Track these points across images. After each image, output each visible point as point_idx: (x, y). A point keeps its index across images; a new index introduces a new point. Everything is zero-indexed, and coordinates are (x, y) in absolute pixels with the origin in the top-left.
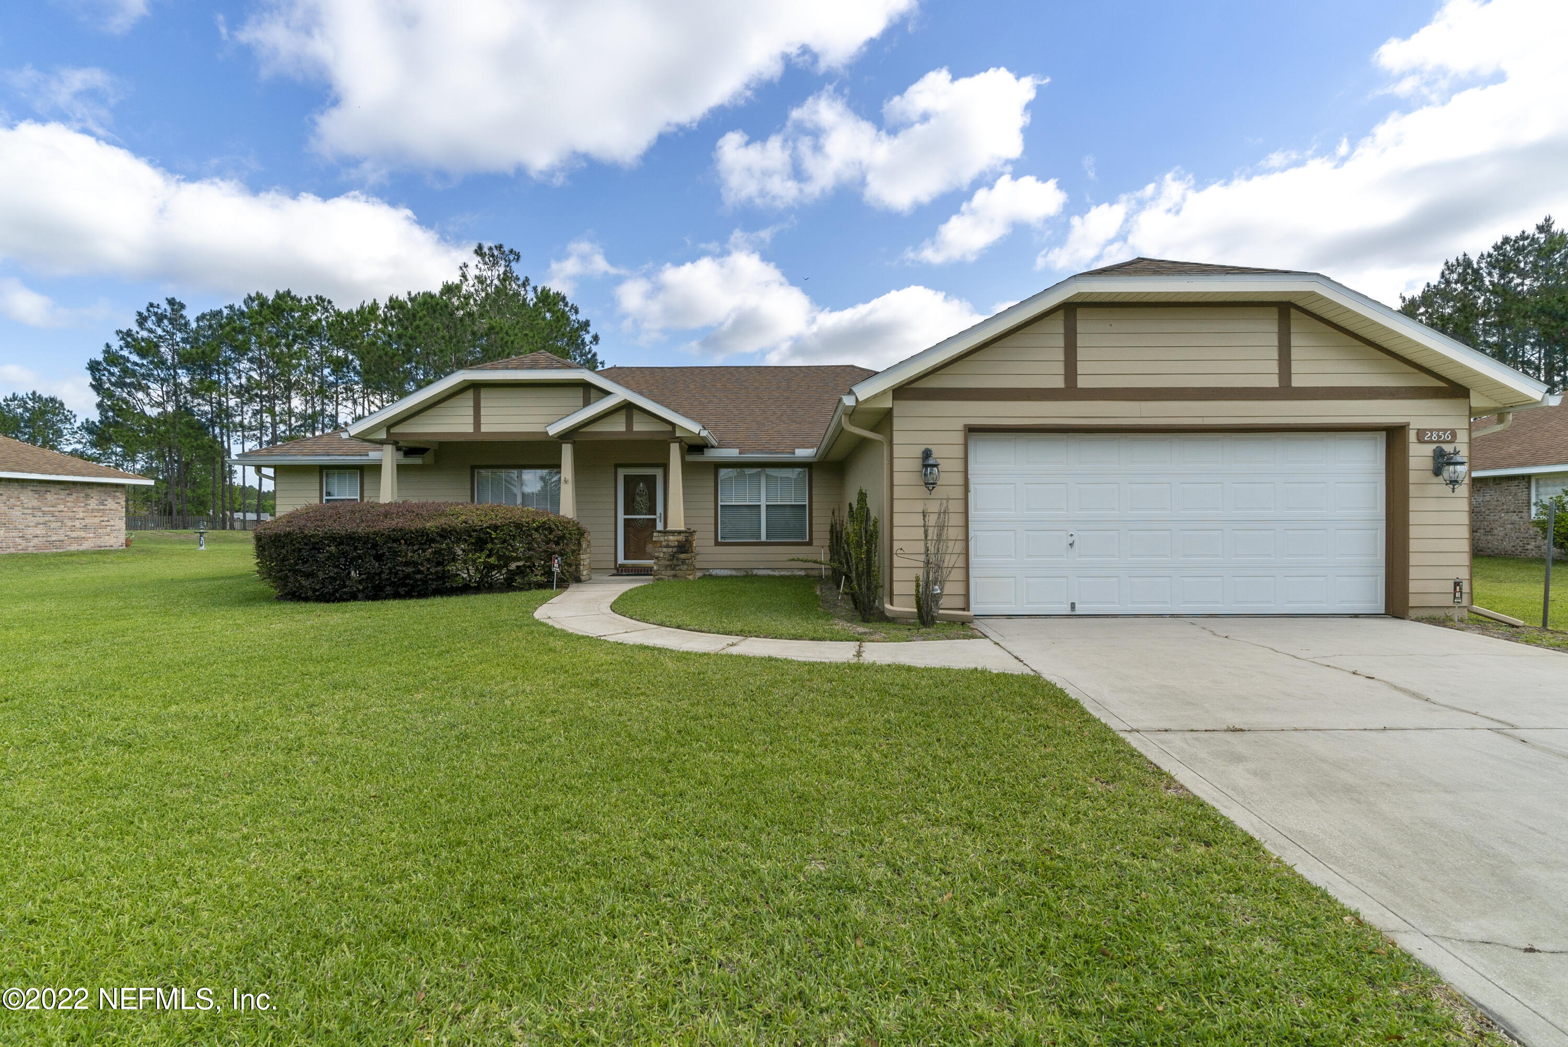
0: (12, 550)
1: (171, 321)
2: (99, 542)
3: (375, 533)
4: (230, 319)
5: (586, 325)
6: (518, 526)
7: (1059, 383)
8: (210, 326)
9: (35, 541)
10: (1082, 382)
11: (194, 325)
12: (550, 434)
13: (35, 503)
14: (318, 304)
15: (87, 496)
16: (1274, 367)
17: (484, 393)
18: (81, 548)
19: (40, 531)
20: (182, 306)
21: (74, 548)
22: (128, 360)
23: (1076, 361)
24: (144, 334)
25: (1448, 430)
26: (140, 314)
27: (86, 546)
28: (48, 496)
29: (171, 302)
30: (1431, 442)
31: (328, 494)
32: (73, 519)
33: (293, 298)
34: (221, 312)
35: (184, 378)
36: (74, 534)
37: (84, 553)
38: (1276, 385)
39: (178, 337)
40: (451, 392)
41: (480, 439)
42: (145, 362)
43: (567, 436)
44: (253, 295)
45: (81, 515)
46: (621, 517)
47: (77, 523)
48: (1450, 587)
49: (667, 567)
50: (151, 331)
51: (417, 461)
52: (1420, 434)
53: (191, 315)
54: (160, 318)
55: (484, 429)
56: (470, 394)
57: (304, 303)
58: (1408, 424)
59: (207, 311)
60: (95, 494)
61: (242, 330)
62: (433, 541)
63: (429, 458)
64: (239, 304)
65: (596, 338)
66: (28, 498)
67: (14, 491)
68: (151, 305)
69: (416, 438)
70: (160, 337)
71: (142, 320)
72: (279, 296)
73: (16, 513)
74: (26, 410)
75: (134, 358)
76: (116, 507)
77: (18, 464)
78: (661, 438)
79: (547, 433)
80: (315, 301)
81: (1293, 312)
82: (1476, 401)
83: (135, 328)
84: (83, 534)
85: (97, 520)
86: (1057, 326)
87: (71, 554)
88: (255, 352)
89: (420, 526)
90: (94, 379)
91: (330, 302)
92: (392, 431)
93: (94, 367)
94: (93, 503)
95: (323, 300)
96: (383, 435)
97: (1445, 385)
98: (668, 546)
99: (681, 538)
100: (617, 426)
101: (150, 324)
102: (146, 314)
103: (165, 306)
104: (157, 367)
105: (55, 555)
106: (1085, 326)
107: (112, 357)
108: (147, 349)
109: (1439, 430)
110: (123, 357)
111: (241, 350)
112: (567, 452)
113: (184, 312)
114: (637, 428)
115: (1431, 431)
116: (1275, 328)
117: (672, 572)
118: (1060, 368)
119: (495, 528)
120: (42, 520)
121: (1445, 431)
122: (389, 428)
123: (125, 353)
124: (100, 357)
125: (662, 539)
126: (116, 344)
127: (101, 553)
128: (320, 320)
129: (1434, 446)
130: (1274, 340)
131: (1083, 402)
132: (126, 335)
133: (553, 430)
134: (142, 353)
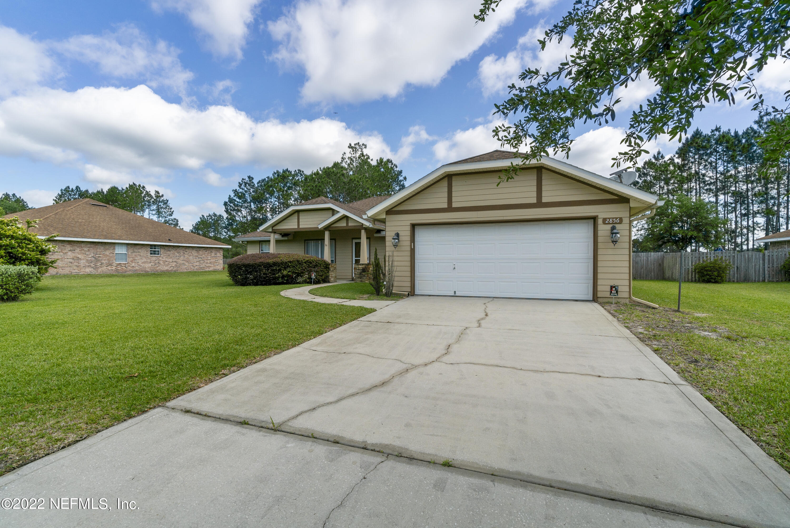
0: (190, 270)
1: (249, 185)
2: (215, 268)
3: (255, 264)
4: (268, 182)
5: (401, 172)
6: (298, 261)
7: (445, 206)
8: (261, 185)
9: (196, 267)
10: (454, 205)
11: (256, 185)
12: (320, 228)
13: (196, 254)
14: (299, 173)
15: (211, 252)
16: (535, 194)
17: (301, 214)
18: (210, 270)
19: (197, 264)
20: (253, 178)
21: (207, 270)
22: (236, 201)
23: (452, 197)
24: (241, 190)
25: (618, 218)
26: (239, 183)
27: (211, 269)
28: (200, 252)
29: (249, 177)
30: (609, 223)
31: (262, 251)
32: (207, 260)
33: (289, 172)
34: (265, 179)
35: (253, 206)
36: (207, 265)
37: (209, 271)
38: (535, 202)
39: (252, 190)
40: (290, 214)
41: (299, 230)
42: (241, 201)
43: (327, 228)
44: (276, 172)
45: (209, 258)
46: (354, 258)
47: (208, 261)
48: (609, 289)
49: (358, 277)
50: (243, 189)
51: (286, 238)
52: (604, 220)
53: (255, 181)
54: (246, 184)
55: (301, 227)
56: (296, 215)
57: (293, 173)
58: (597, 216)
59: (261, 179)
60: (214, 251)
61: (271, 186)
62: (271, 266)
63: (290, 237)
64: (271, 176)
65: (405, 178)
66: (194, 253)
67: (190, 250)
68: (243, 179)
69: (286, 231)
70: (245, 191)
71: (240, 185)
72: (284, 171)
73: (191, 258)
74: (212, 220)
75: (238, 200)
76: (220, 255)
77: (191, 241)
78: (357, 228)
79: (318, 228)
80: (297, 172)
81: (543, 170)
82: (632, 204)
83: (238, 188)
84: (210, 265)
85: (214, 260)
86: (445, 183)
87: (206, 272)
88: (276, 194)
89: (268, 261)
90: (226, 209)
91: (303, 172)
92: (274, 228)
93: (225, 204)
94: (213, 254)
95: (300, 171)
96: (271, 230)
97: (617, 198)
98: (359, 270)
99: (363, 266)
100: (343, 224)
101: (243, 186)
102: (241, 183)
103: (247, 179)
104: (244, 203)
105: (202, 272)
106: (456, 183)
107: (231, 200)
108: (241, 196)
109: (613, 218)
110: (234, 200)
111: (272, 194)
112: (327, 235)
113: (253, 181)
114: (350, 224)
115: (609, 219)
116: (535, 178)
117: (360, 280)
118: (446, 200)
119: (290, 262)
120: (198, 260)
121: (616, 218)
122: (272, 227)
123: (235, 198)
124: (227, 200)
125: (357, 267)
126: (232, 195)
127: (215, 271)
128: (298, 180)
129: (611, 225)
130: (535, 183)
131: (454, 213)
132: (235, 191)
133: (320, 227)
134: (240, 198)
